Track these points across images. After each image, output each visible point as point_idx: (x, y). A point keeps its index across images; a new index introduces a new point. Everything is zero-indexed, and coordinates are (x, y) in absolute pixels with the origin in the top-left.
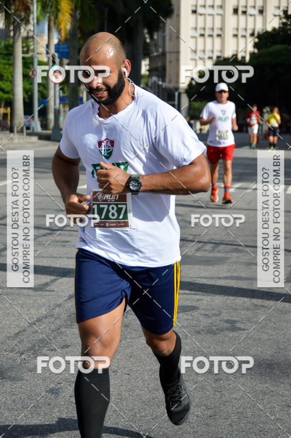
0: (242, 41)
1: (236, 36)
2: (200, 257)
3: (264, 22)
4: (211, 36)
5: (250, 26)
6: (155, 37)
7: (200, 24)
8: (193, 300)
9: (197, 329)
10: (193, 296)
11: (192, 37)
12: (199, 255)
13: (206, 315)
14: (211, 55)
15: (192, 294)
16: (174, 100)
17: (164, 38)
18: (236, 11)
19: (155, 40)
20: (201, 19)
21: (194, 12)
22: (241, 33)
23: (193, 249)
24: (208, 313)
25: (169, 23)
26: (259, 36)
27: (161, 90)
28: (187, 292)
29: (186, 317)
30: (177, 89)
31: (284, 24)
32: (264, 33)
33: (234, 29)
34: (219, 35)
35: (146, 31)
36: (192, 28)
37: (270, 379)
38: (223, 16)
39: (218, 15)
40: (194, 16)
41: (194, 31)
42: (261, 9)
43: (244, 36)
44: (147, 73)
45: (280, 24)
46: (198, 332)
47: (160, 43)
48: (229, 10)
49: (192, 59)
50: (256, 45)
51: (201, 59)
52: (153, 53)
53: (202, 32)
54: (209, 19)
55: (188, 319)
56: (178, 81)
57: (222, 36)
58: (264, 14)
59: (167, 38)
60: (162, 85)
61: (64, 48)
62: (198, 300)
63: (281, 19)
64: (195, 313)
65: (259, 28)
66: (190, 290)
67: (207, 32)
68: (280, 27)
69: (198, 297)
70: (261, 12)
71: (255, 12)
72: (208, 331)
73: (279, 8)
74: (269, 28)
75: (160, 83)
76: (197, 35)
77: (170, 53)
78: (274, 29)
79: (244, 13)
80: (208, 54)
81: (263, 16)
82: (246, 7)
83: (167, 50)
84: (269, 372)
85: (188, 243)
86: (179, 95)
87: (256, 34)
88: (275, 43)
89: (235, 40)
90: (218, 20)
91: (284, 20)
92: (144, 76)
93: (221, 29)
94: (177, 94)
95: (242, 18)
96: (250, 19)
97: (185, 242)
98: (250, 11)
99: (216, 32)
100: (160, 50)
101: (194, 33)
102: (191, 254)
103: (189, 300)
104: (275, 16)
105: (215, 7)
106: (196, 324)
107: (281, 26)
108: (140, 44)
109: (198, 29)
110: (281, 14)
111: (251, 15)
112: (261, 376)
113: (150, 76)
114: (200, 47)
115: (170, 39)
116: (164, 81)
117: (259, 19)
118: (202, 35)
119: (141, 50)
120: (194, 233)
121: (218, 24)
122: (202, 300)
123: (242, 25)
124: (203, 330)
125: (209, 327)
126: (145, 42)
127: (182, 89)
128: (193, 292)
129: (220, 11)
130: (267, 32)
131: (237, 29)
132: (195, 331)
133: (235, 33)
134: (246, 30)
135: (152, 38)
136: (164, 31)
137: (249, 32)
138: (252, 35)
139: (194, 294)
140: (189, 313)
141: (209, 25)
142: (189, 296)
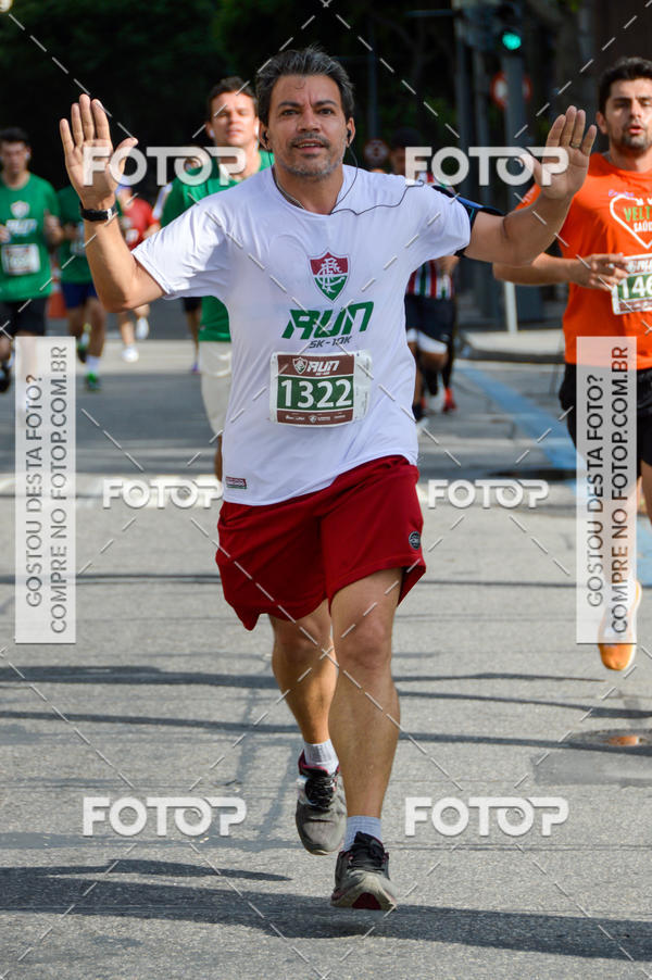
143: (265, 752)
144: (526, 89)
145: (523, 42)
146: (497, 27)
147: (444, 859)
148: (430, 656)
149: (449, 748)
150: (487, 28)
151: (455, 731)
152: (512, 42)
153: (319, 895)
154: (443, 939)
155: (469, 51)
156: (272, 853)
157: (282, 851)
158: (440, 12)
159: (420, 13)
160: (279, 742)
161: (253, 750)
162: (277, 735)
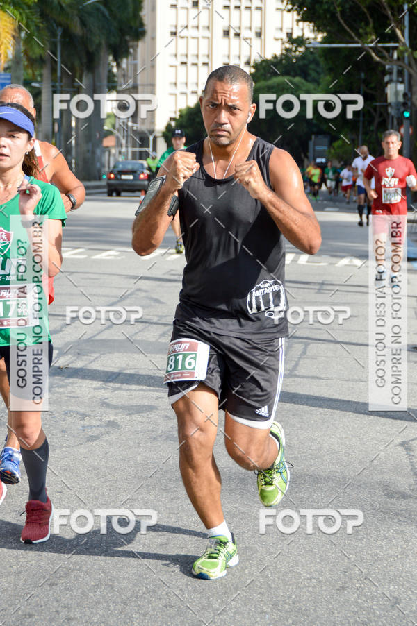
2: (165, 343)
3: (263, 47)
4: (196, 64)
5: (245, 53)
6: (124, 65)
7: (182, 50)
8: (152, 397)
9: (154, 434)
10: (152, 393)
11: (171, 66)
12: (164, 341)
13: (167, 417)
14: (195, 89)
15: (150, 390)
16: (148, 146)
17: (135, 66)
18: (227, 33)
19: (124, 69)
20: (182, 43)
21: (174, 34)
23: (157, 334)
24: (169, 415)
25: (142, 46)
26: (256, 66)
27: (130, 132)
28: (145, 387)
29: (140, 419)
30: (152, 132)
31: (287, 50)
32: (262, 62)
33: (224, 56)
34: (205, 64)
35: (111, 58)
36: (171, 55)
37: (242, 497)
38: (210, 40)
39: (204, 38)
40: (173, 39)
41: (174, 58)
42: (259, 30)
45: (282, 50)
46: (155, 439)
47: (130, 73)
48: (218, 32)
49: (171, 94)
51: (182, 93)
52: (121, 86)
53: (184, 60)
54: (193, 43)
55: (142, 422)
56: (153, 123)
57: (210, 64)
58: (263, 37)
59: (139, 67)
60: (133, 127)
61: (5, 79)
62: (158, 398)
63: (283, 43)
64: (153, 415)
65: (256, 58)
66: (148, 386)
67: (191, 60)
68: (282, 54)
69: (158, 394)
70: (259, 34)
71: (252, 35)
72: (167, 437)
73: (281, 29)
74: (269, 56)
76: (178, 63)
77: (143, 85)
78: (275, 57)
79: (238, 35)
80: (192, 88)
81: (261, 39)
82: (240, 28)
83: (139, 82)
84: (241, 489)
85: (152, 325)
86: (155, 139)
87: (252, 63)
90: (204, 43)
91: (288, 46)
92: (109, 116)
93: (208, 56)
94: (151, 138)
95: (234, 41)
97: (147, 325)
98: (245, 33)
99: (202, 59)
100: (130, 81)
101: (173, 61)
102: (154, 340)
103: (146, 398)
104: (277, 40)
105: (201, 28)
106: (153, 428)
107: (284, 52)
108: (104, 74)
109: (178, 55)
110: (284, 37)
111: (246, 39)
112: (230, 494)
114: (182, 79)
117: (256, 42)
118: (184, 64)
119: (105, 82)
120: (160, 314)
121: (204, 50)
122: (163, 398)
123: (234, 52)
124: (160, 436)
125: (170, 432)
126: (110, 71)
127: (159, 132)
128: (152, 388)
129: (207, 34)
130: (265, 61)
131: (229, 57)
132: (151, 438)
134: (239, 57)
135: (119, 66)
136: (135, 59)
137: (244, 59)
138: (248, 63)
139: (153, 391)
140: (145, 415)
141: (192, 51)
142: (146, 393)
143: (296, 345)
144: (411, 131)
145: (411, 114)
146: (402, 109)
147: (351, 384)
148: (356, 317)
149: (358, 347)
150: (398, 110)
151: (360, 342)
152: (407, 114)
153: (306, 394)
154: (346, 411)
155: (393, 117)
156: (293, 379)
157: (296, 379)
158: (385, 104)
159: (378, 104)
160: (301, 342)
161: (292, 344)
162: (301, 340)
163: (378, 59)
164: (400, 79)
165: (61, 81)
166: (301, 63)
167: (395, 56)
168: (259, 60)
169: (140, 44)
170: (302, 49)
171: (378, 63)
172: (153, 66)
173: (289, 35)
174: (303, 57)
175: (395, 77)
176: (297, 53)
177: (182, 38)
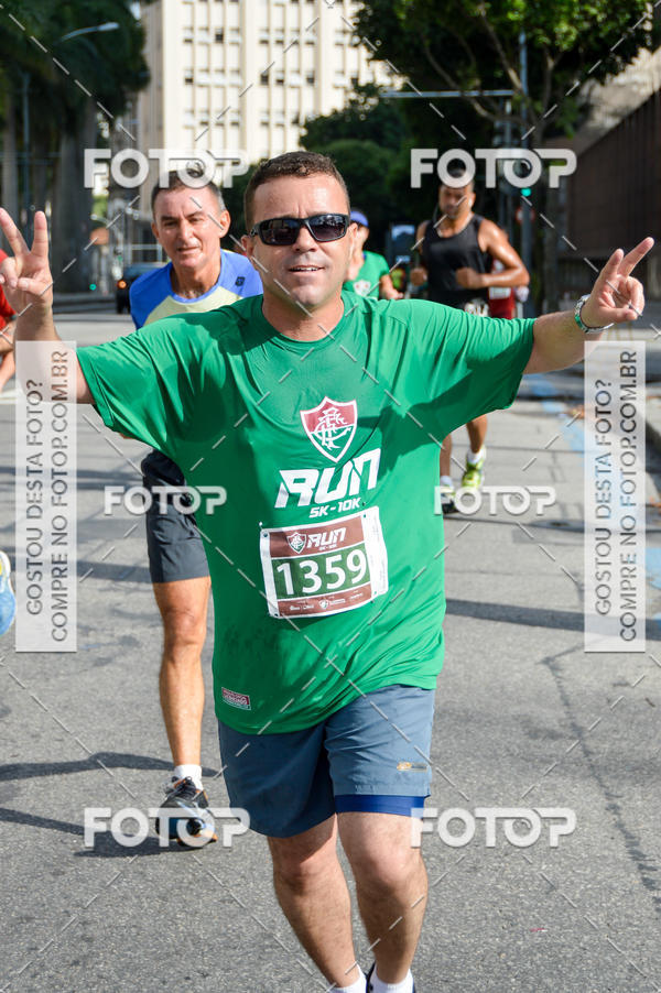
0: (277, 133)
1: (266, 124)
3: (317, 100)
4: (220, 124)
5: (292, 108)
6: (119, 125)
7: (201, 104)
11: (187, 127)
18: (265, 79)
20: (201, 94)
21: (189, 81)
22: (275, 119)
25: (143, 100)
26: (308, 125)
27: (130, 224)
31: (353, 102)
32: (317, 120)
33: (262, 111)
34: (235, 124)
35: (100, 116)
36: (187, 112)
38: (242, 89)
39: (233, 86)
40: (189, 88)
41: (189, 116)
42: (310, 75)
43: (281, 125)
44: (106, 193)
45: (345, 102)
48: (253, 77)
50: (303, 141)
53: (205, 118)
54: (216, 94)
57: (242, 124)
58: (316, 84)
59: (141, 129)
60: (133, 216)
63: (346, 92)
65: (308, 111)
67: (213, 119)
68: (345, 109)
70: (311, 80)
71: (301, 81)
73: (343, 73)
74: (326, 111)
75: (129, 211)
76: (195, 122)
78: (335, 112)
79: (280, 82)
81: (314, 89)
82: (283, 71)
87: (302, 121)
88: (337, 136)
89: (264, 131)
90: (233, 95)
91: (353, 96)
92: (99, 200)
93: (239, 112)
95: (276, 91)
96: (292, 94)
98: (291, 79)
99: (230, 117)
101: (189, 120)
104: (337, 87)
105: (227, 72)
107: (348, 105)
109: (197, 112)
110: (347, 82)
111: (293, 87)
113: (110, 199)
115: (146, 130)
116: (135, 206)
117: (308, 92)
118: (205, 123)
121: (233, 102)
123: (277, 105)
129: (237, 80)
130: (322, 118)
131: (268, 113)
133: (265, 118)
134: (284, 113)
135: (111, 127)
136: (134, 116)
137: (290, 117)
138: (296, 122)
141: (216, 105)
144: (531, 216)
155: (506, 197)
163: (483, 113)
164: (516, 141)
165: (30, 150)
166: (372, 120)
167: (508, 108)
168: (312, 117)
169: (142, 96)
170: (373, 101)
171: (483, 120)
172: (160, 128)
173: (355, 81)
174: (375, 112)
175: (508, 138)
176: (367, 107)
177: (201, 86)
